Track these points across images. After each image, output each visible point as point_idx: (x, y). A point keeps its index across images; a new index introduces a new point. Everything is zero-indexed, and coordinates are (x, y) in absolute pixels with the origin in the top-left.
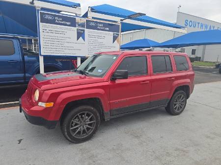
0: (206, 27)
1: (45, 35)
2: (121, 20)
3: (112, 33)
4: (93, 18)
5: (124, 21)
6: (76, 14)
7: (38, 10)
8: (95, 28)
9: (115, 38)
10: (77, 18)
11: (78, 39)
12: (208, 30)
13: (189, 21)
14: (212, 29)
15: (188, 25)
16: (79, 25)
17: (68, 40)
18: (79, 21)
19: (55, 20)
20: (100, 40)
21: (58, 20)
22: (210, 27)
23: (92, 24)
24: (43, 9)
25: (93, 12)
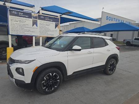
0: (119, 21)
1: (12, 23)
2: (60, 15)
3: (54, 23)
4: (43, 14)
5: (62, 16)
6: (32, 11)
7: (8, 8)
9: (56, 26)
10: (32, 14)
12: (120, 22)
13: (109, 17)
14: (122, 22)
15: (108, 19)
16: (34, 17)
17: (27, 26)
18: (34, 15)
19: (18, 14)
21: (20, 14)
22: (121, 21)
23: (42, 17)
24: (11, 7)
25: (43, 10)
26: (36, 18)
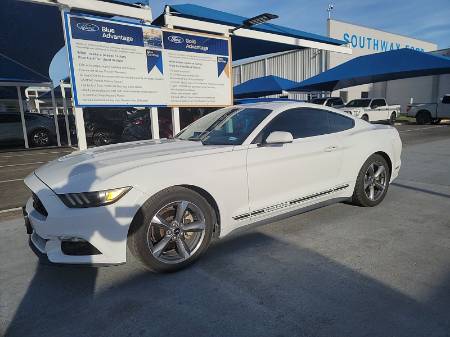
0: (384, 45)
1: (82, 65)
2: (232, 31)
3: (214, 57)
4: (175, 27)
8: (182, 47)
9: (221, 67)
10: (144, 29)
11: (149, 70)
12: (388, 50)
13: (351, 36)
14: (395, 48)
16: (150, 42)
17: (130, 73)
18: (149, 34)
20: (193, 72)
21: (106, 33)
22: (392, 46)
23: (175, 39)
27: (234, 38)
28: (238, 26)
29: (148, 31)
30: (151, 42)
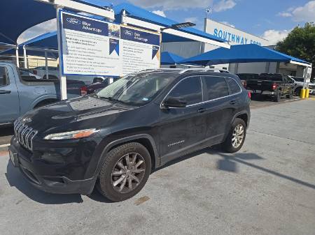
0: (238, 39)
2: (162, 29)
3: (151, 46)
4: (128, 24)
7: (60, 10)
8: (131, 38)
9: (154, 53)
10: (109, 24)
11: (111, 52)
13: (219, 30)
17: (98, 54)
18: (112, 28)
20: (137, 55)
21: (85, 26)
22: (243, 39)
23: (127, 33)
24: (66, 9)
25: (129, 17)
26: (115, 34)
27: (164, 34)
28: (167, 27)
29: (111, 26)
30: (113, 34)
